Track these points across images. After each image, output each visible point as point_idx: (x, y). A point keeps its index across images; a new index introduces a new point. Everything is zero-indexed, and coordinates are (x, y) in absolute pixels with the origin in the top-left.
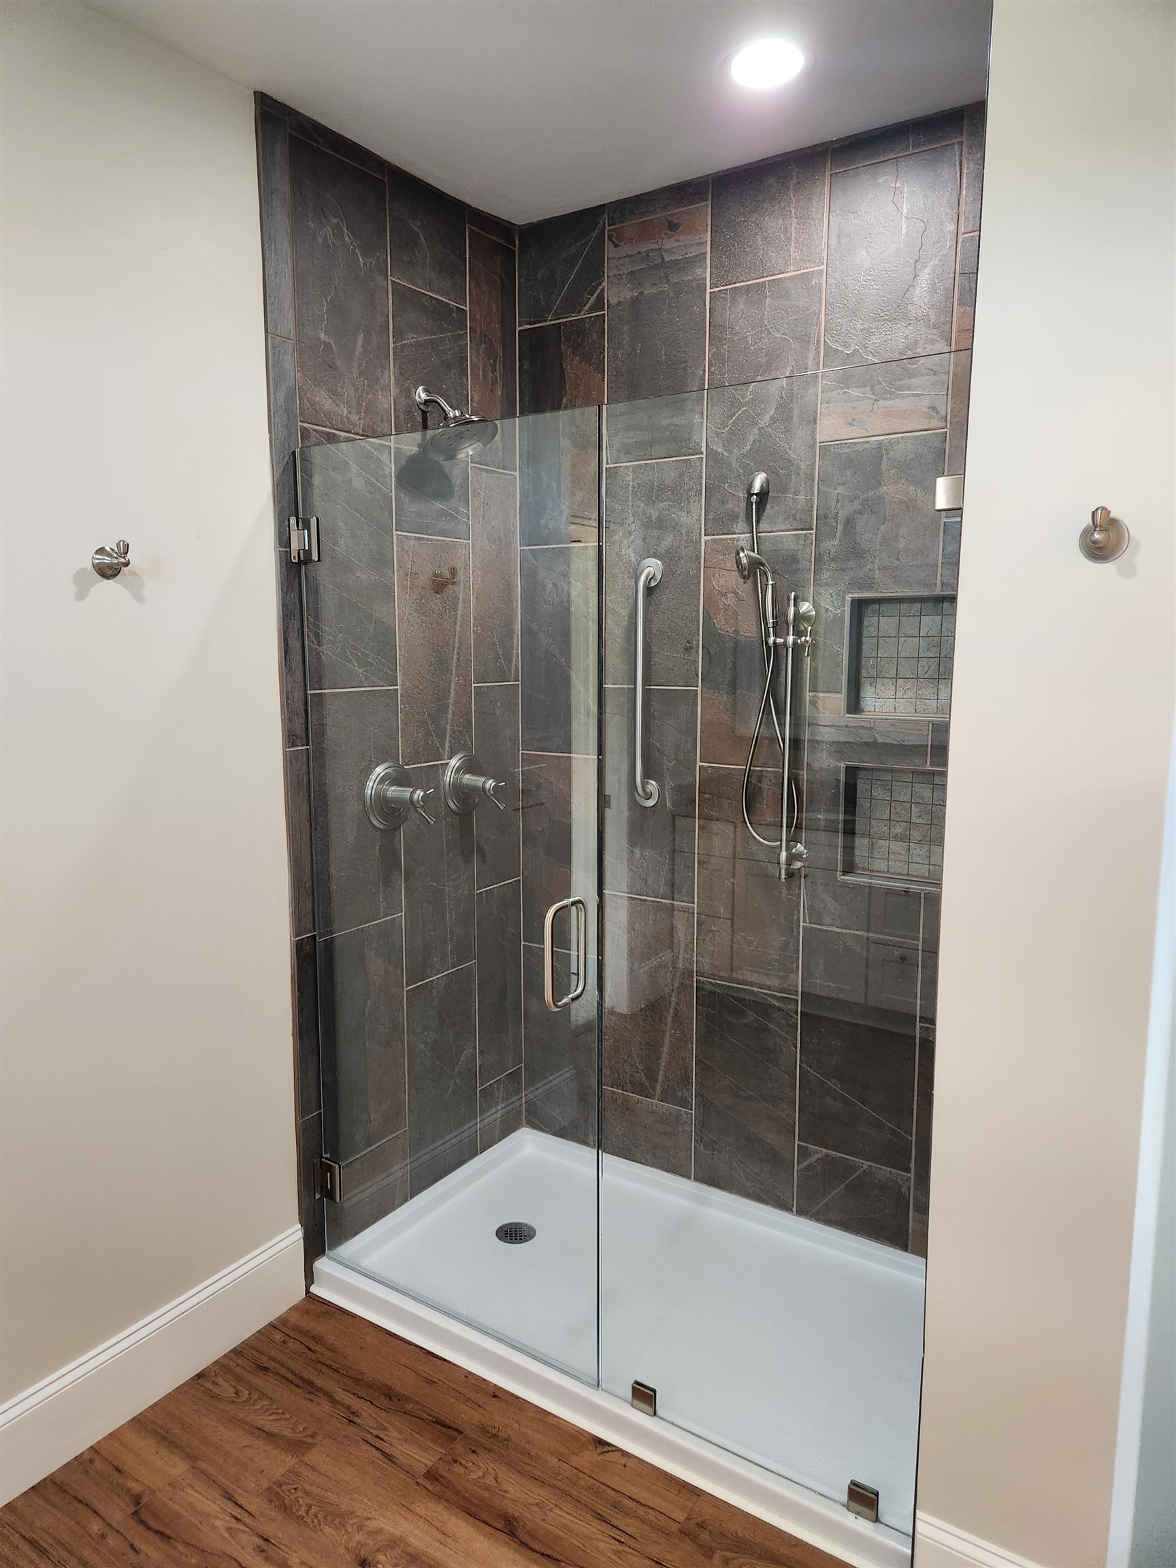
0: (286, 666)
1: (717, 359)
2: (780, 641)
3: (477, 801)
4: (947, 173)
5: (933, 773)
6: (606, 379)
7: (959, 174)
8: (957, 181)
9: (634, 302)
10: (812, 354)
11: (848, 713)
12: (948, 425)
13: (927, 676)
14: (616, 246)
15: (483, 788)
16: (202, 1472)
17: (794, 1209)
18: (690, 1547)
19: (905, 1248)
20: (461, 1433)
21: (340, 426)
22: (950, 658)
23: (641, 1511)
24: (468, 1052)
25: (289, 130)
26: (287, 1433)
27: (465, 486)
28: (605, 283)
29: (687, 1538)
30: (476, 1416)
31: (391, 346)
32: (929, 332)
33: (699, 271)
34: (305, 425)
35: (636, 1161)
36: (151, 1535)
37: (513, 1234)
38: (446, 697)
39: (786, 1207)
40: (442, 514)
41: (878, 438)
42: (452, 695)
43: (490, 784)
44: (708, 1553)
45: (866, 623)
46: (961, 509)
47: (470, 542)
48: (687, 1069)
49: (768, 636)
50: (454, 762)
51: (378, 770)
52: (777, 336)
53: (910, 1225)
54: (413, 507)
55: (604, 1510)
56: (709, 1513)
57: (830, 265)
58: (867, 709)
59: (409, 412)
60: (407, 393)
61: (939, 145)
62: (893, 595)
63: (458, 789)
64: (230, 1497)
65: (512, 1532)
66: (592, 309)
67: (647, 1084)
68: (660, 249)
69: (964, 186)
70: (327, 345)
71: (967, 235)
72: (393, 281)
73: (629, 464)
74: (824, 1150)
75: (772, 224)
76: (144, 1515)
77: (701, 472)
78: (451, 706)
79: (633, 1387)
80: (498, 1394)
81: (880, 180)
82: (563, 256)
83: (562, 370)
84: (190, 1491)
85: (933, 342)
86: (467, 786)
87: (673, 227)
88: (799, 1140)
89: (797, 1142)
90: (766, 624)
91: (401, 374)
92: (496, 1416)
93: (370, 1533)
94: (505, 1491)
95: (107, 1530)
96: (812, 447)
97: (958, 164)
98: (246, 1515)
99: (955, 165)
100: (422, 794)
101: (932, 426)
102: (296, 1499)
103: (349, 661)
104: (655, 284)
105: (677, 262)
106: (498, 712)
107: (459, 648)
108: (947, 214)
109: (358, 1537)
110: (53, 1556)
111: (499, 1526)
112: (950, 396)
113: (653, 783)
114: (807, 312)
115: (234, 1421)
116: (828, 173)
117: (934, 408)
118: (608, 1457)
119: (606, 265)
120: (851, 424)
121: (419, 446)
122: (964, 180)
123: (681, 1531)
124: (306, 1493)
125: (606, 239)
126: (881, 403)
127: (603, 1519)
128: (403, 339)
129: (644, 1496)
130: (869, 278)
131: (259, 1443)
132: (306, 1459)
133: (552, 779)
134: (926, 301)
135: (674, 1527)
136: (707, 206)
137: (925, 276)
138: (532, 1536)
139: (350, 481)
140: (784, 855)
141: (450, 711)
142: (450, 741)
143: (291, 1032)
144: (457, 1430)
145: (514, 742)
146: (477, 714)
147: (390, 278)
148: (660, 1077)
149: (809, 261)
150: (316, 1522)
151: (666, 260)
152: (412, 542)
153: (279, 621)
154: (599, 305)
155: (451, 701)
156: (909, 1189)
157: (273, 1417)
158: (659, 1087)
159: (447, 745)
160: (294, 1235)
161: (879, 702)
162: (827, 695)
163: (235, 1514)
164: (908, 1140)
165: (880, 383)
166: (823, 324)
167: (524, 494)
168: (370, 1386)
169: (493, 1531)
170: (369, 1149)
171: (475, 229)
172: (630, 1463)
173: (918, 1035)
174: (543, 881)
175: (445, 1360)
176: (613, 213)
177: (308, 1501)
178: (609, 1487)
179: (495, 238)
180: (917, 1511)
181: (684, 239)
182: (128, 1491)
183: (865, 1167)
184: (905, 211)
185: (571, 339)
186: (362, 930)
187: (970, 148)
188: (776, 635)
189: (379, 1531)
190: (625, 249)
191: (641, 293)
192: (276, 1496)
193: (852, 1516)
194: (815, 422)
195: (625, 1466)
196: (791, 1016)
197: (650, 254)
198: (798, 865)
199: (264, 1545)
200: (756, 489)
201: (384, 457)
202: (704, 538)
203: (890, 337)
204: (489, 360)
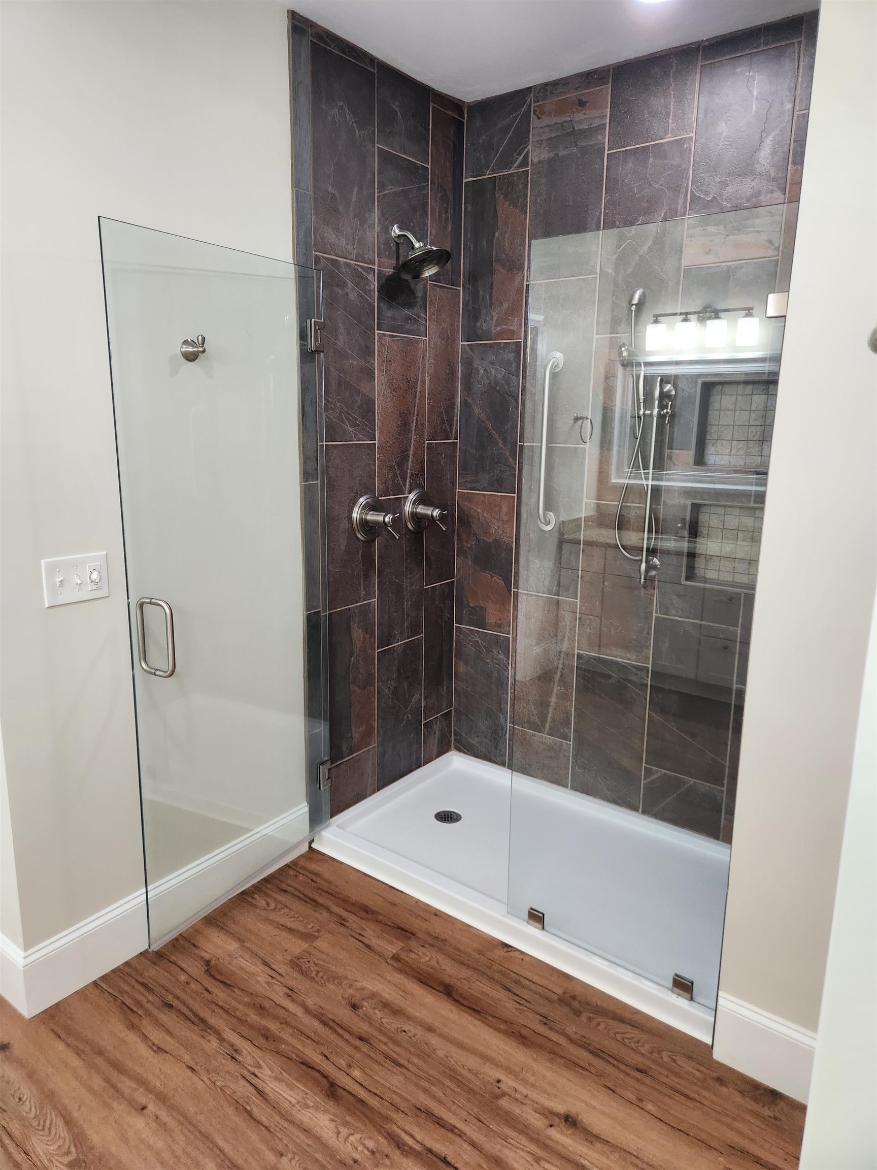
0: (303, 425)
1: (610, 204)
2: (648, 412)
3: (427, 524)
4: (788, 65)
5: (755, 509)
6: (528, 219)
7: (797, 67)
8: (795, 72)
9: (551, 161)
10: (681, 201)
11: (695, 465)
12: (780, 254)
13: (754, 439)
14: (539, 118)
15: (432, 515)
16: (249, 949)
17: (640, 810)
18: (566, 1010)
19: (717, 838)
20: (414, 935)
21: (340, 254)
22: (772, 425)
23: (533, 987)
24: (417, 696)
25: (310, 38)
26: (301, 929)
27: (424, 298)
28: (530, 147)
29: (563, 1004)
30: (424, 925)
31: (376, 195)
32: (771, 184)
33: (600, 137)
34: (317, 253)
35: (529, 775)
36: (218, 983)
37: (446, 817)
38: (407, 450)
39: (634, 808)
40: (408, 318)
41: (727, 264)
42: (412, 449)
43: (436, 513)
44: (578, 1013)
45: (712, 399)
46: (785, 316)
47: (427, 338)
48: (568, 714)
49: (639, 409)
50: (412, 496)
51: (362, 500)
52: (656, 186)
53: (722, 823)
54: (389, 314)
55: (509, 984)
56: (578, 991)
57: (698, 133)
58: (710, 462)
59: (387, 243)
60: (386, 229)
61: (783, 43)
62: (733, 379)
63: (415, 516)
64: (266, 964)
65: (449, 993)
66: (521, 166)
67: (539, 723)
68: (571, 120)
69: (800, 75)
70: (333, 195)
71: (801, 113)
72: (378, 147)
73: (543, 281)
74: (663, 771)
75: (656, 102)
76: (213, 972)
77: (595, 287)
78: (411, 457)
79: (529, 912)
80: (437, 914)
81: (738, 70)
82: (500, 126)
83: (495, 211)
84: (240, 959)
85: (772, 192)
86: (421, 514)
87: (582, 104)
88: (645, 763)
89: (644, 765)
90: (638, 399)
91: (383, 215)
92: (437, 927)
93: (357, 989)
94: (444, 970)
95: (190, 980)
96: (679, 270)
97: (796, 57)
98: (276, 974)
99: (794, 59)
100: (391, 517)
101: (768, 255)
102: (309, 967)
103: (343, 422)
104: (567, 148)
105: (582, 132)
106: (442, 462)
107: (417, 415)
108: (786, 96)
109: (351, 991)
110: (157, 992)
111: (440, 990)
112: (782, 233)
113: (551, 514)
114: (679, 169)
115: (266, 920)
116: (699, 64)
117: (770, 242)
118: (512, 954)
119: (531, 133)
120: (708, 253)
121: (394, 268)
122: (801, 70)
123: (560, 1000)
124: (316, 964)
125: (532, 113)
126: (731, 237)
127: (508, 989)
128: (385, 190)
129: (536, 979)
130: (727, 143)
131: (283, 933)
132: (314, 945)
133: (479, 511)
134: (768, 161)
135: (555, 998)
136: (608, 88)
137: (768, 142)
138: (462, 997)
139: (347, 294)
140: (643, 566)
141: (410, 460)
142: (410, 481)
143: (302, 675)
144: (411, 933)
145: (454, 483)
146: (428, 463)
147: (376, 145)
148: (549, 719)
149: (683, 130)
150: (322, 981)
151: (576, 129)
152: (388, 338)
153: (299, 394)
154: (525, 163)
155: (411, 452)
156: (722, 798)
157: (292, 919)
158: (547, 725)
159: (408, 484)
160: (303, 809)
161: (718, 458)
162: (681, 451)
163: (271, 974)
164: (723, 764)
165: (731, 222)
166: (691, 178)
167: (466, 304)
168: (353, 904)
169: (437, 992)
170: (351, 757)
171: (436, 106)
172: (526, 958)
173: (733, 702)
174: (471, 582)
175: (402, 892)
176: (538, 93)
177: (317, 969)
178: (512, 971)
179: (449, 113)
180: (719, 992)
181: (589, 113)
182: (202, 958)
183: (691, 782)
184: (755, 93)
185: (503, 189)
186: (349, 608)
187: (806, 45)
188: (645, 409)
189: (363, 989)
190: (546, 121)
191: (557, 154)
192: (295, 964)
193: (674, 996)
194: (681, 252)
195: (523, 960)
196: (644, 679)
197: (564, 125)
198: (653, 573)
199: (290, 992)
200: (635, 301)
201: (370, 277)
202: (596, 337)
203: (739, 188)
204: (443, 204)
